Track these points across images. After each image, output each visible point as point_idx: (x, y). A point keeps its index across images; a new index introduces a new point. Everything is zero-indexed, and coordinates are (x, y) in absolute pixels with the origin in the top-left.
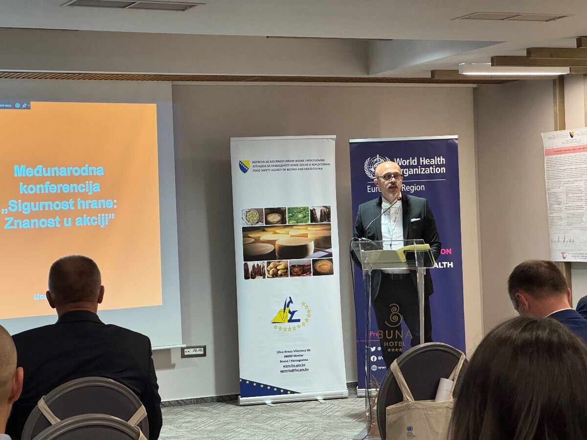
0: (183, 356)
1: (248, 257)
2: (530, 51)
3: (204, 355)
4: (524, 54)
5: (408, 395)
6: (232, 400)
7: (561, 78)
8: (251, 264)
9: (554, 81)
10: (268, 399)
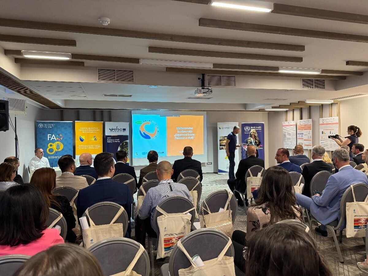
0: (207, 164)
1: (220, 145)
2: (280, 106)
3: (211, 164)
4: (279, 106)
5: (251, 175)
6: (217, 173)
7: (287, 111)
8: (221, 147)
9: (285, 111)
10: (224, 173)
